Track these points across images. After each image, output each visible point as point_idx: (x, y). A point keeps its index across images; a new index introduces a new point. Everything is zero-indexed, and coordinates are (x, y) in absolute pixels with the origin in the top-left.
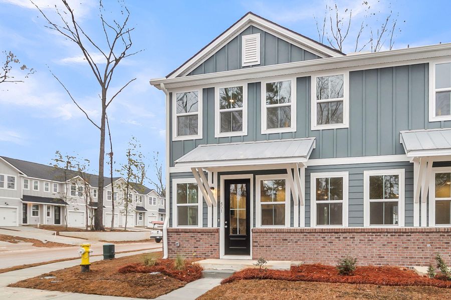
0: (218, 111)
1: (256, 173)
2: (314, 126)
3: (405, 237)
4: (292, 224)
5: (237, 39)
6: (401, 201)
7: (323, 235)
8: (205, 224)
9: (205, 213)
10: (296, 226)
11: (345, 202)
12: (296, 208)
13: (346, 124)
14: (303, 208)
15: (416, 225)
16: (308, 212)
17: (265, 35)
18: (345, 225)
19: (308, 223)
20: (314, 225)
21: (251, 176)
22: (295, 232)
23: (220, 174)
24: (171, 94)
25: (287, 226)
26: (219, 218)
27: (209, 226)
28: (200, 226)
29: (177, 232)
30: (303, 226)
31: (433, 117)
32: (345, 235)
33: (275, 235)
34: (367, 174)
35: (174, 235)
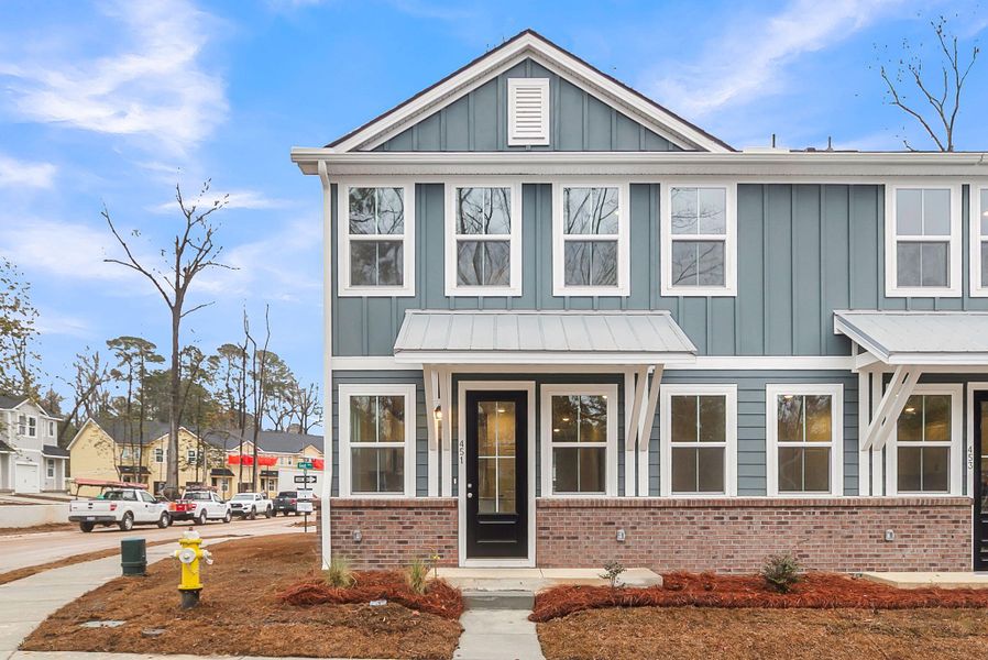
0: (452, 237)
1: (542, 378)
2: (668, 288)
3: (846, 517)
4: (622, 491)
5: (496, 84)
6: (836, 446)
7: (689, 513)
8: (422, 488)
9: (422, 465)
10: (630, 494)
11: (730, 446)
12: (630, 456)
13: (731, 288)
14: (644, 457)
15: (864, 493)
16: (655, 465)
17: (560, 83)
18: (731, 491)
19: (655, 488)
20: (667, 493)
21: (529, 386)
22: (632, 506)
23: (457, 378)
24: (334, 188)
25: (611, 493)
26: (455, 476)
27: (433, 494)
28: (409, 493)
29: (355, 507)
30: (644, 494)
31: (892, 289)
32: (733, 513)
33: (587, 513)
34: (774, 392)
35: (348, 516)
